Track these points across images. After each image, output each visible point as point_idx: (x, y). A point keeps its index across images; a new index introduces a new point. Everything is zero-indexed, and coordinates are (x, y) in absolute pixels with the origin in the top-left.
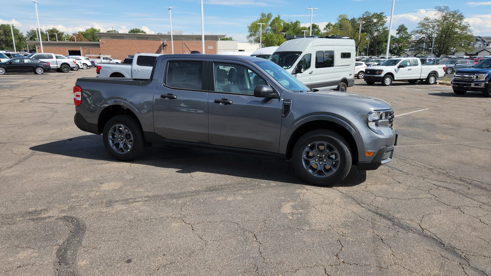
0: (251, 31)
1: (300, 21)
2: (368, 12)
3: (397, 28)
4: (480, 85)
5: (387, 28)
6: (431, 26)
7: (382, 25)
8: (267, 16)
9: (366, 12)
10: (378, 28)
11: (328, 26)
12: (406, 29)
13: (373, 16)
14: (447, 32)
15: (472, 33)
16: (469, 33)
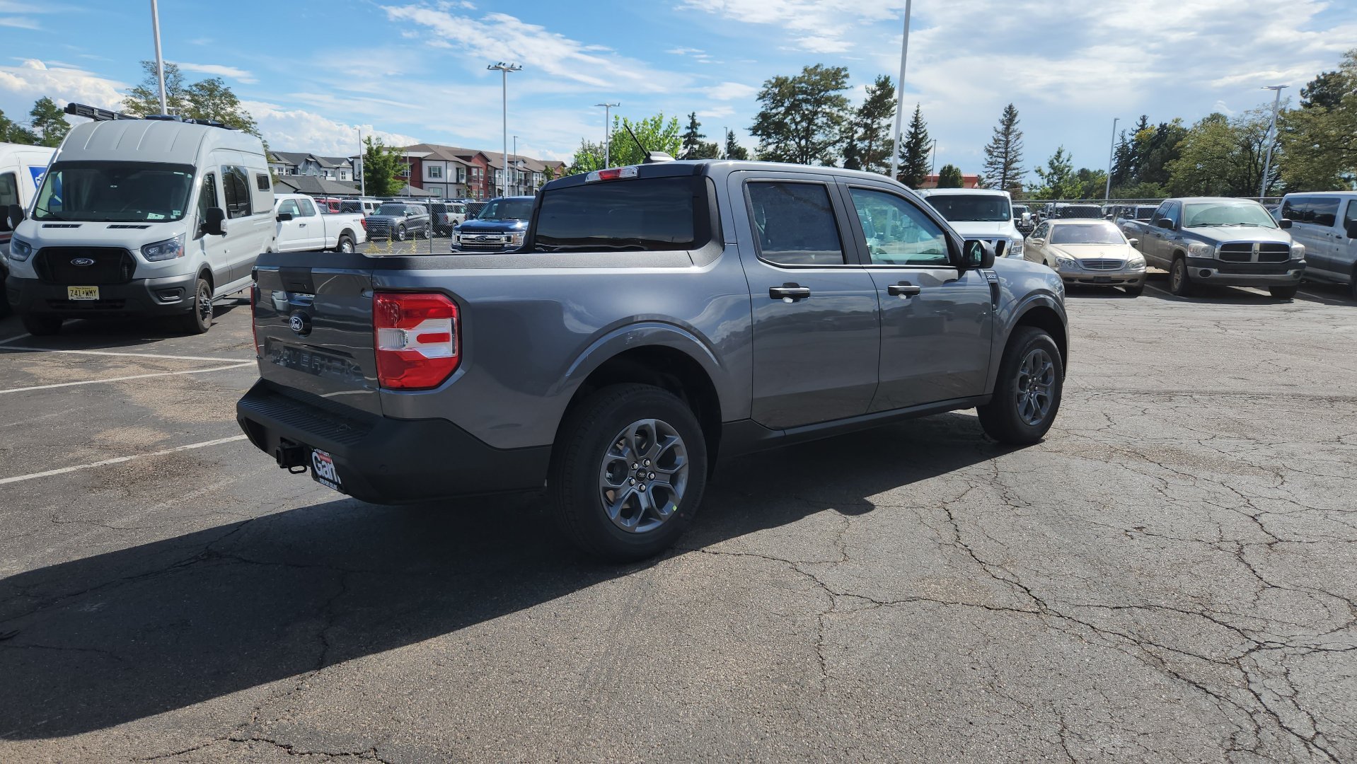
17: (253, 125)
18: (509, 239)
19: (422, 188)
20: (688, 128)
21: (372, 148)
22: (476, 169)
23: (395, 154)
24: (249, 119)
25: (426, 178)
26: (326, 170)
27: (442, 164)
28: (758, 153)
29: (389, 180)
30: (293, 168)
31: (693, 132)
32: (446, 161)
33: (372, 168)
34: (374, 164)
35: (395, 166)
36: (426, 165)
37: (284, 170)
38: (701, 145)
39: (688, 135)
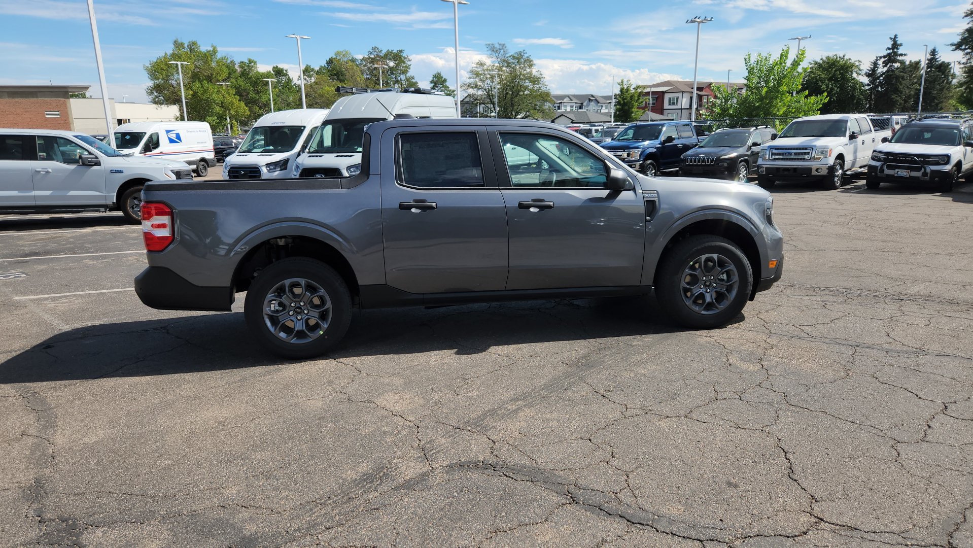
0: (157, 79)
1: (255, 60)
2: (378, 49)
3: (431, 79)
4: (634, 166)
5: (413, 79)
6: (488, 76)
7: (405, 72)
8: (188, 46)
9: (374, 49)
10: (399, 79)
11: (307, 71)
12: (445, 81)
13: (387, 55)
14: (513, 87)
15: (548, 88)
16: (543, 89)
17: (542, 80)
18: (628, 155)
19: (662, 114)
20: (889, 49)
21: (624, 88)
22: (706, 97)
23: (639, 90)
24: (540, 75)
25: (666, 106)
26: (602, 105)
27: (679, 95)
28: (962, 66)
29: (633, 110)
30: (580, 105)
31: (894, 52)
32: (682, 92)
33: (622, 102)
34: (623, 99)
35: (638, 99)
36: (667, 97)
37: (574, 107)
38: (902, 63)
39: (889, 55)
